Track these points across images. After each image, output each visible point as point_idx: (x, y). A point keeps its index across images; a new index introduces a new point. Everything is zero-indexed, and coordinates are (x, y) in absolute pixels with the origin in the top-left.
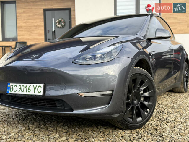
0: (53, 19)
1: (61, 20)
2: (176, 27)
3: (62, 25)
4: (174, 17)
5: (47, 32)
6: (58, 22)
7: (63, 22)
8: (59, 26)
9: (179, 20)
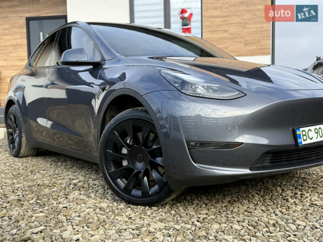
0: (41, 34)
4: (224, 29)
9: (232, 34)
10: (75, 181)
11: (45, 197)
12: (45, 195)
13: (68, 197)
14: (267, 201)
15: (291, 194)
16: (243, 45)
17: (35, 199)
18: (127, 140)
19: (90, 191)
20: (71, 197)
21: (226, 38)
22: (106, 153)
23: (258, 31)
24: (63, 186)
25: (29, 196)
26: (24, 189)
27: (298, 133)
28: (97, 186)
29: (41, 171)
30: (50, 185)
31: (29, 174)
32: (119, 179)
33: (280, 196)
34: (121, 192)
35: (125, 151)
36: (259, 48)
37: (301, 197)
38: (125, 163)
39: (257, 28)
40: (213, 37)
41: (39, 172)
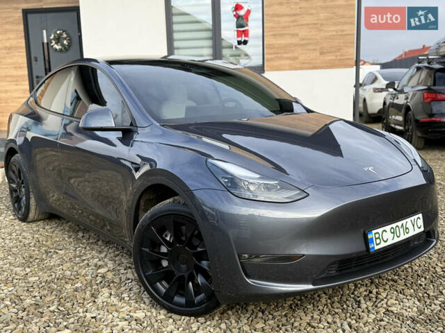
0: (45, 31)
1: (61, 34)
2: (296, 55)
3: (63, 45)
4: (292, 32)
5: (33, 59)
6: (54, 39)
7: (65, 39)
8: (58, 47)
9: (303, 39)
10: (102, 271)
11: (68, 300)
12: (69, 297)
13: (96, 300)
14: (337, 305)
15: (365, 293)
16: (318, 54)
17: (56, 303)
18: (166, 236)
19: (123, 289)
20: (99, 301)
21: (295, 45)
22: (141, 251)
23: (338, 35)
24: (89, 278)
25: (48, 299)
26: (40, 286)
27: (370, 236)
28: (130, 281)
29: (59, 251)
30: (72, 277)
31: (44, 256)
32: (158, 283)
33: (352, 296)
34: (161, 299)
35: (164, 249)
36: (339, 58)
37: (376, 298)
38: (165, 263)
39: (337, 31)
40: (278, 42)
41: (57, 253)
